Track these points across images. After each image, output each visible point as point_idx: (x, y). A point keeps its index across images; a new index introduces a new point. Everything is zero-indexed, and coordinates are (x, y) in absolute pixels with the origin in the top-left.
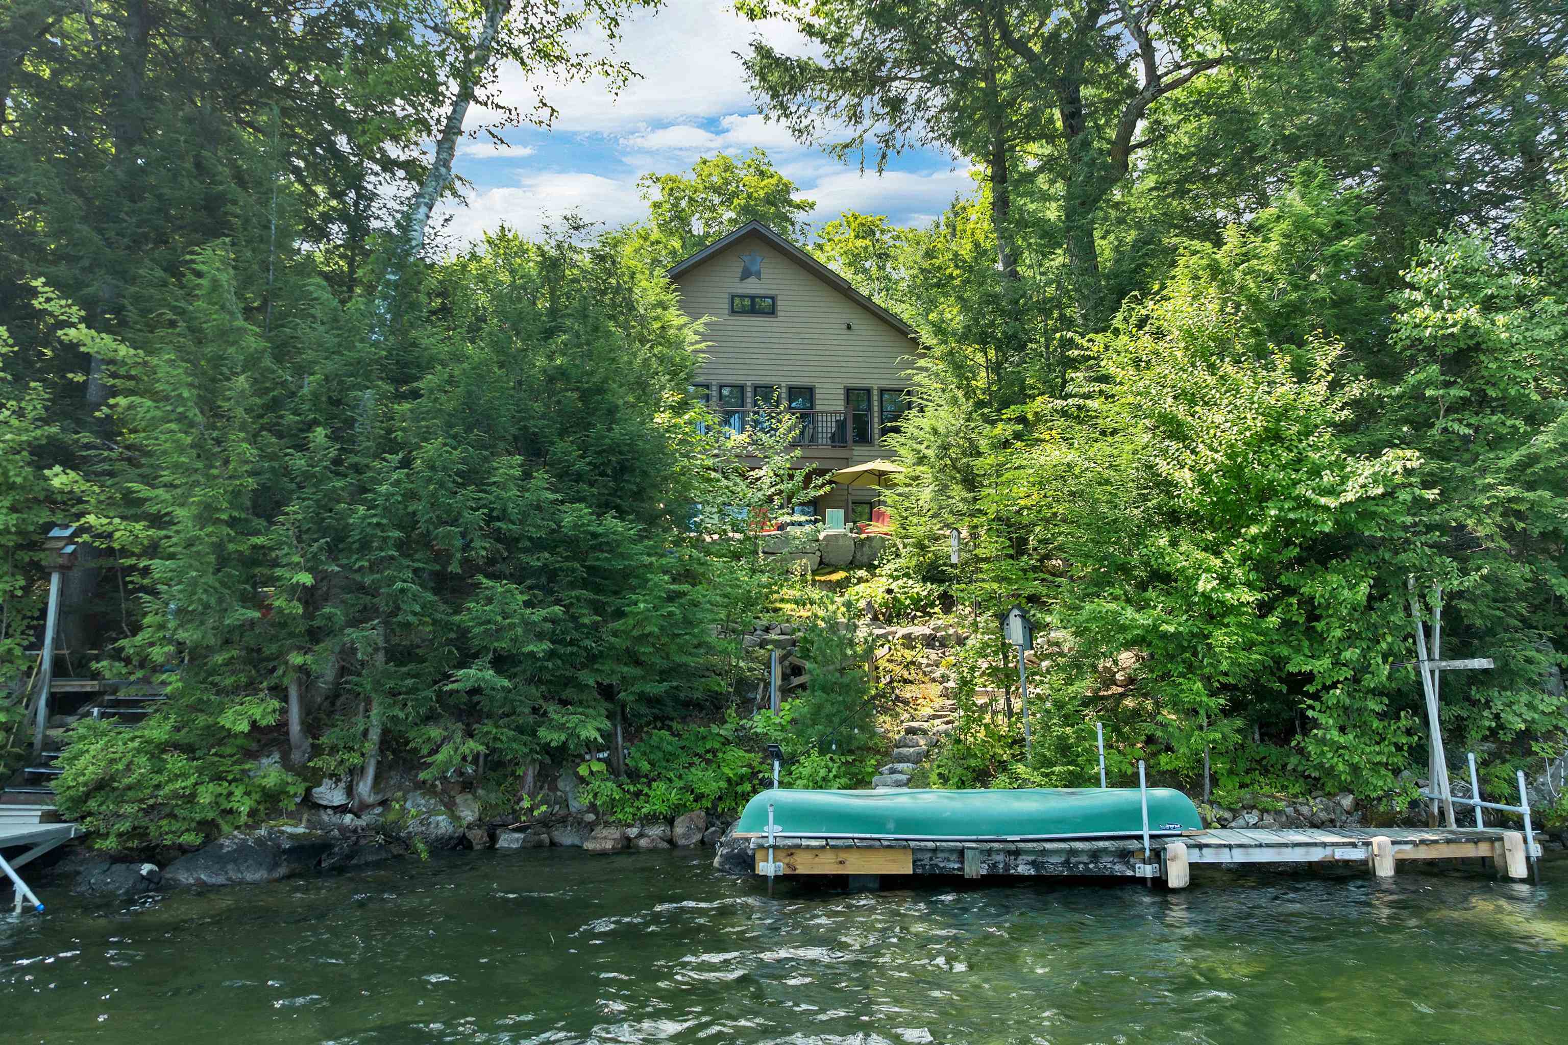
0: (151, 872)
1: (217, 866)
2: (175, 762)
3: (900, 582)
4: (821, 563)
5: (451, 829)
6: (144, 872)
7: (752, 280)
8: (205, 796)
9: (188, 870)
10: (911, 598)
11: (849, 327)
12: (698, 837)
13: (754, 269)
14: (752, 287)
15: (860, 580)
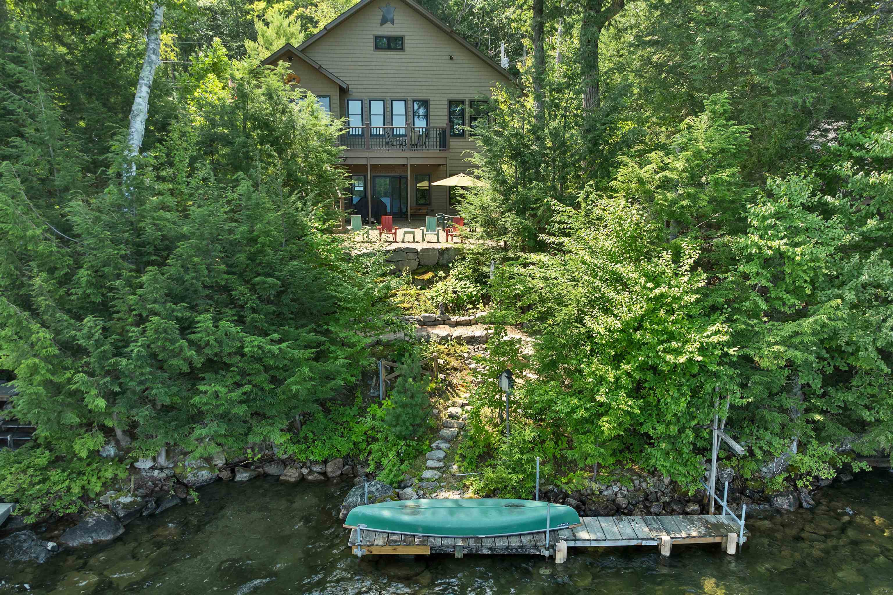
0: (53, 547)
1: (87, 535)
2: (55, 475)
3: (463, 283)
4: (419, 265)
5: (210, 476)
6: (49, 548)
7: (388, 24)
8: (76, 490)
9: (72, 539)
10: (467, 295)
11: (451, 58)
12: (340, 472)
13: (389, 17)
14: (388, 30)
15: (441, 279)
